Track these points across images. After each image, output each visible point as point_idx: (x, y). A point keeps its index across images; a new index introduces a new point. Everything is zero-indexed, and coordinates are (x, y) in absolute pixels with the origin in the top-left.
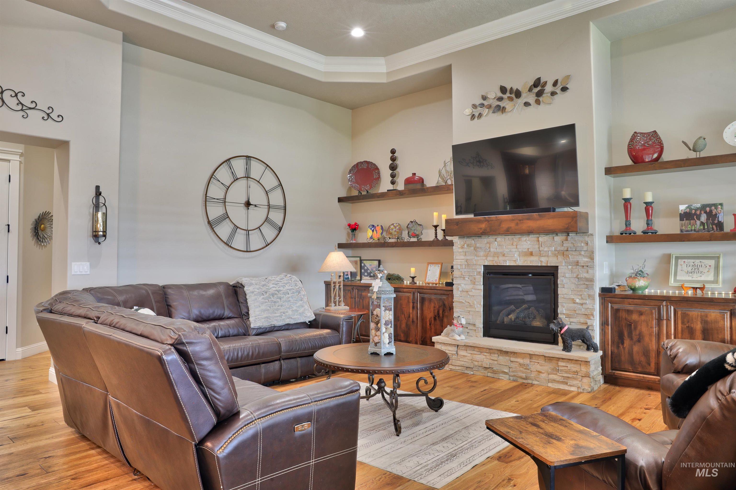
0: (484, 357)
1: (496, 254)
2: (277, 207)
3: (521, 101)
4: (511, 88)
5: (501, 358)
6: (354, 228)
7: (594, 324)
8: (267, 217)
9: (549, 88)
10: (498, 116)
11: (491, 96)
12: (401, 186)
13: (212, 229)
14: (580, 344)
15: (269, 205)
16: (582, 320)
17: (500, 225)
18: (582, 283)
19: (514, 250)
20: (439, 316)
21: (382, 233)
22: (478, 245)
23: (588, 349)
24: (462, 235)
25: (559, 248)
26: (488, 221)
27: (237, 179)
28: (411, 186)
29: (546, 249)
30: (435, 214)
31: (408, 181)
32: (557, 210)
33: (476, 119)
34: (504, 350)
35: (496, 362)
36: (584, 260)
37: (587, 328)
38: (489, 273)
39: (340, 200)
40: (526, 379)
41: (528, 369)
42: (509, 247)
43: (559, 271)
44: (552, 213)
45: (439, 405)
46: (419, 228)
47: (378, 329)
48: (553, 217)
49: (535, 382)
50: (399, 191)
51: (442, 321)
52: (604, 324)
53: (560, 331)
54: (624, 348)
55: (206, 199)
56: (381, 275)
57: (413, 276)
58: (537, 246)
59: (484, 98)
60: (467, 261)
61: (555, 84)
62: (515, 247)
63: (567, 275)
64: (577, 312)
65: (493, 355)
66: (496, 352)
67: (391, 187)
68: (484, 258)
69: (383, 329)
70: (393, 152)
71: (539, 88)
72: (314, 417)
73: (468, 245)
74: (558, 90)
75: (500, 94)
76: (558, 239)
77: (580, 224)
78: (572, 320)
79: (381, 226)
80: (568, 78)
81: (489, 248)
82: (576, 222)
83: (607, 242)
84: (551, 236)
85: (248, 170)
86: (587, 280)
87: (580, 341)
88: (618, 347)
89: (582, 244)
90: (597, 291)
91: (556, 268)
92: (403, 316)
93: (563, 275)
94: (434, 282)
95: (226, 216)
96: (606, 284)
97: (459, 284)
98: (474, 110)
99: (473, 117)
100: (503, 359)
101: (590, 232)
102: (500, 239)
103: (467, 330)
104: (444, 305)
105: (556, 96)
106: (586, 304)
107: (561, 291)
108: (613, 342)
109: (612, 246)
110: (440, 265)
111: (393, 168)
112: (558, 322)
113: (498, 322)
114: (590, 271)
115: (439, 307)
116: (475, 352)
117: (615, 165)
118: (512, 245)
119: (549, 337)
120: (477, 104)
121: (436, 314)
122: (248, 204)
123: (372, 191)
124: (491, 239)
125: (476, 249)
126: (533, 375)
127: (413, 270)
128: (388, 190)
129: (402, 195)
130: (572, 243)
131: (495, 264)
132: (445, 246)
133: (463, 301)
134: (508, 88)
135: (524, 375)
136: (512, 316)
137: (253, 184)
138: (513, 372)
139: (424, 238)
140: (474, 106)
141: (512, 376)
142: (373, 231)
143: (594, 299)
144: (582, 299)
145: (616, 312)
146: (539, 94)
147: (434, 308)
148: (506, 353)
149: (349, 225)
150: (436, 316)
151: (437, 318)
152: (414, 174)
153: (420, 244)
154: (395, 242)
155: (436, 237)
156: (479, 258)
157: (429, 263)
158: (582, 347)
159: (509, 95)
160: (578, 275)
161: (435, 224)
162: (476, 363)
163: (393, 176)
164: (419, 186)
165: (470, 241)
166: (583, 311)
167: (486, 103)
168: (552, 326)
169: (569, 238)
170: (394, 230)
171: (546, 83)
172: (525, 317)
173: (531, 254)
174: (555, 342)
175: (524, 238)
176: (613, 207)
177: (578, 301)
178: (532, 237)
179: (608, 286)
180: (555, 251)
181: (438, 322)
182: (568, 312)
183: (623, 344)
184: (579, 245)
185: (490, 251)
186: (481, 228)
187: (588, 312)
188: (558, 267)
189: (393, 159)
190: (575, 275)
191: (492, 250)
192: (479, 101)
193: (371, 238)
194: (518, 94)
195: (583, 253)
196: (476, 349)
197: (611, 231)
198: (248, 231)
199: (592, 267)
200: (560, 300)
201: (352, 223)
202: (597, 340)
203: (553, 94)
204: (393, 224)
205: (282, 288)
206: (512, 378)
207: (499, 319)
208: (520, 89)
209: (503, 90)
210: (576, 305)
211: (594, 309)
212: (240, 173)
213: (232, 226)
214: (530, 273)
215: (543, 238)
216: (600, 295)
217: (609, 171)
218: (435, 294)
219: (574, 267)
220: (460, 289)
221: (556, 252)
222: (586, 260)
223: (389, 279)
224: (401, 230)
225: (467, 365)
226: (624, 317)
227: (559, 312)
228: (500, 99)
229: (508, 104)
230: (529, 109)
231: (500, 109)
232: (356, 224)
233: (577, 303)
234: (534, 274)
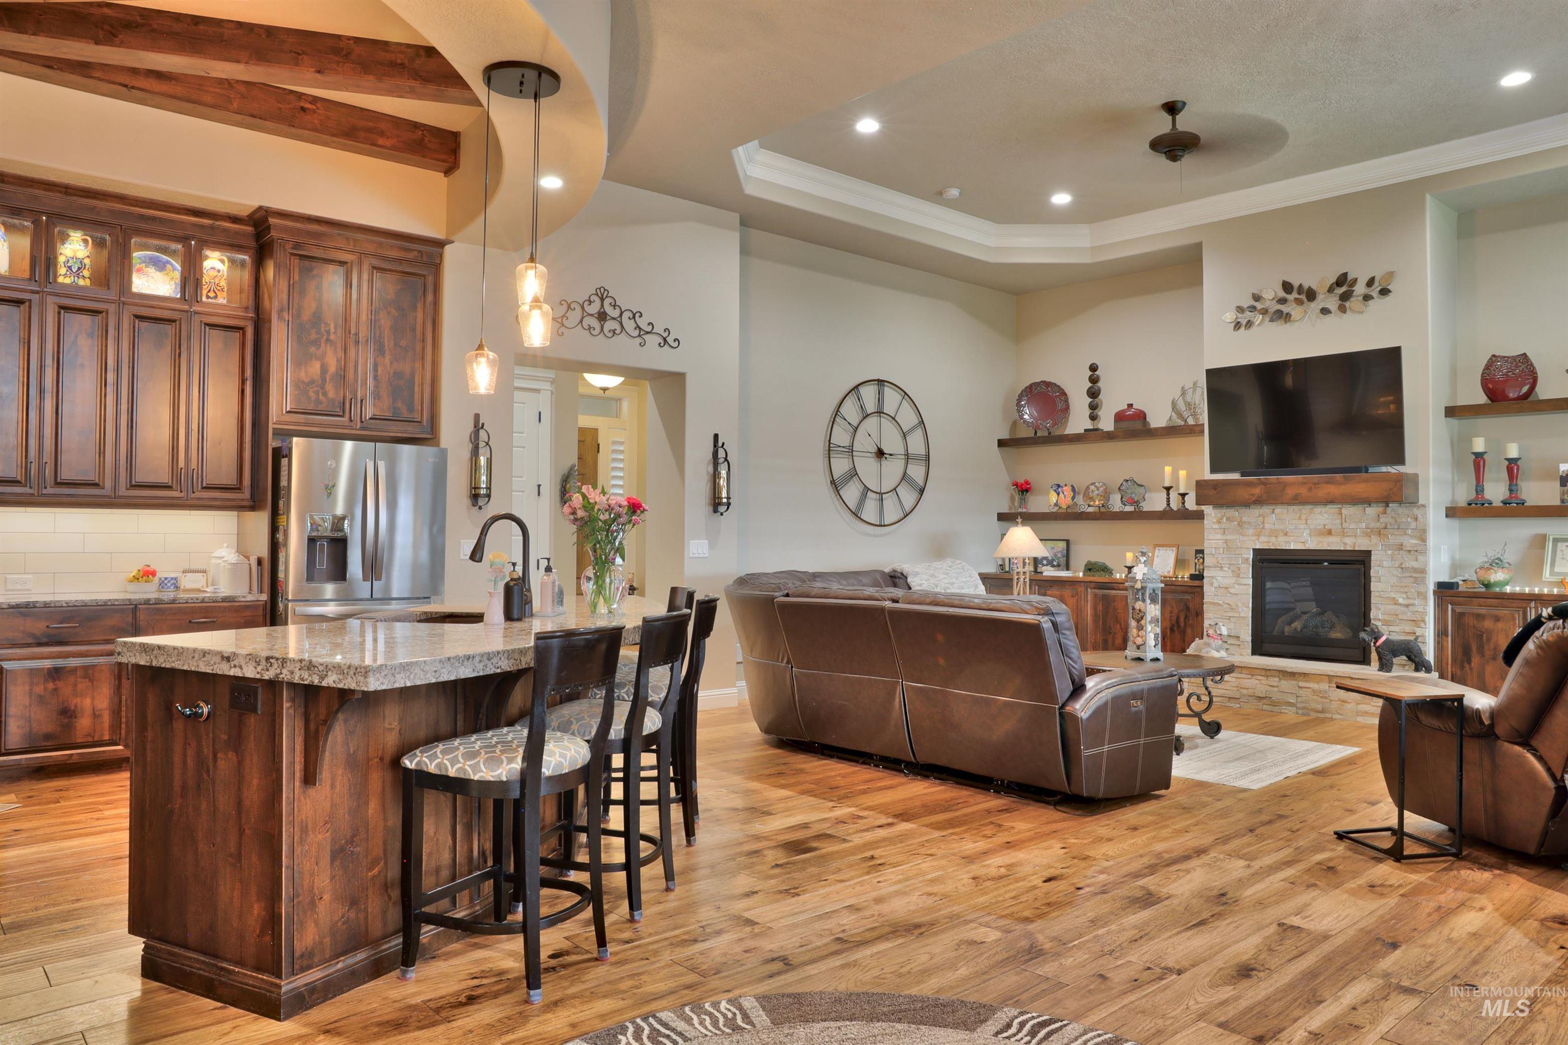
0: (1257, 682)
1: (1274, 533)
2: (917, 458)
3: (1316, 306)
4: (1301, 286)
5: (1283, 682)
6: (1024, 489)
7: (1427, 634)
8: (905, 473)
9: (1360, 289)
10: (1278, 328)
11: (1268, 295)
12: (1107, 423)
13: (837, 491)
14: (1404, 662)
15: (907, 455)
16: (1408, 628)
17: (1283, 490)
18: (1407, 575)
19: (1303, 526)
20: (1179, 626)
21: (1073, 498)
22: (1244, 519)
23: (1417, 669)
24: (1218, 505)
25: (1372, 525)
26: (1264, 484)
27: (868, 415)
28: (1125, 425)
29: (1352, 526)
30: (1168, 469)
31: (1120, 417)
32: (1371, 470)
33: (1243, 328)
34: (1290, 670)
35: (1276, 689)
36: (1411, 542)
37: (1416, 639)
38: (1262, 561)
39: (1001, 443)
40: (1323, 711)
41: (1326, 698)
42: (1294, 522)
43: (1373, 558)
44: (1364, 475)
45: (1216, 729)
46: (1141, 490)
47: (1140, 628)
48: (1366, 481)
49: (1336, 716)
50: (1108, 432)
51: (1183, 633)
52: (1441, 634)
53: (1375, 643)
54: (1471, 669)
55: (830, 450)
56: (1145, 558)
57: (1129, 565)
58: (1339, 521)
59: (1257, 298)
60: (1226, 542)
61: (1371, 282)
62: (1304, 522)
63: (1385, 564)
64: (1400, 617)
65: (1272, 679)
66: (1277, 674)
67: (1089, 425)
68: (1254, 538)
69: (1149, 628)
70: (1093, 368)
71: (1344, 289)
72: (1145, 695)
73: (1228, 519)
74: (1374, 292)
75: (1282, 294)
76: (1372, 511)
77: (1407, 492)
78: (1391, 628)
79: (1072, 486)
80: (1391, 275)
81: (1263, 523)
82: (1401, 489)
83: (1447, 516)
84: (1360, 507)
85: (880, 400)
86: (1415, 570)
87: (1404, 658)
88: (1462, 667)
89: (1409, 520)
90: (1431, 587)
91: (1368, 553)
92: (1118, 626)
93: (1378, 563)
94: (1166, 574)
95: (853, 473)
96: (1445, 578)
97: (1212, 577)
98: (1240, 315)
99: (1237, 326)
100: (1286, 685)
101: (1421, 502)
102: (1279, 510)
103: (1226, 646)
104: (1188, 609)
105: (1371, 302)
106: (1413, 605)
107: (1374, 586)
108: (1454, 660)
109: (1455, 523)
110: (1174, 549)
111: (1093, 393)
112: (1372, 630)
113: (1275, 633)
114: (1421, 558)
115: (1179, 612)
116: (1243, 676)
117: (1460, 402)
118: (1300, 518)
119: (1357, 653)
120: (1245, 306)
121: (1174, 622)
122: (880, 453)
123: (1057, 432)
124: (1266, 510)
125: (1241, 524)
126: (1334, 705)
127: (1129, 555)
128: (1086, 430)
129: (1113, 438)
130: (1392, 517)
131: (1272, 547)
132: (1185, 519)
133: (1221, 602)
134: (1296, 284)
135: (1320, 707)
136: (1297, 625)
137: (886, 423)
138: (1302, 702)
139: (1146, 507)
140: (1240, 309)
141: (1300, 709)
142: (1058, 494)
143: (1425, 598)
144: (1408, 598)
145: (1459, 618)
146: (1345, 297)
147: (1171, 613)
148: (1292, 675)
149: (1016, 484)
150: (1173, 625)
151: (1175, 628)
152: (1130, 406)
153: (1140, 515)
154: (1095, 513)
155: (1168, 504)
156: (1246, 539)
157: (1156, 546)
158: (1407, 668)
159: (1298, 296)
160: (1401, 564)
161: (1167, 484)
162: (1245, 692)
163: (1093, 407)
164: (1138, 425)
165: (1231, 512)
166: (1409, 616)
167: (1259, 306)
168: (1363, 635)
169: (1389, 510)
170: (1097, 492)
171: (1355, 281)
172: (1316, 627)
173: (1330, 533)
174: (1364, 660)
175: (1319, 509)
176: (1457, 464)
177: (1401, 601)
178: (1332, 509)
179: (1447, 580)
180: (1367, 528)
181: (1177, 635)
182: (1386, 617)
183: (1469, 663)
184: (1404, 520)
185: (1263, 528)
186: (1253, 495)
187: (1418, 617)
188: (1370, 552)
189: (1094, 380)
190: (1397, 564)
191: (1267, 526)
192: (1248, 302)
193: (1056, 505)
194: (1311, 295)
195: (1409, 532)
196: (1245, 671)
197: (1453, 501)
198: (881, 494)
199: (1424, 552)
200: (1374, 600)
201: (1021, 480)
202: (1430, 655)
203: (1367, 298)
204: (1093, 484)
205: (954, 580)
206: (1301, 712)
207: (1277, 628)
208: (1314, 287)
209: (1287, 287)
210: (1398, 607)
211: (1425, 613)
212: (871, 407)
213: (861, 488)
214: (1326, 561)
215: (1348, 510)
216: (1435, 592)
217: (1451, 412)
218: (1172, 592)
219: (1396, 552)
220: (1216, 585)
221: (1369, 530)
222: (1415, 541)
223: (1090, 570)
224: (1106, 495)
225: (1231, 694)
226: (1471, 624)
227: (1372, 617)
228: (1283, 301)
229: (1294, 309)
230: (1328, 318)
231: (1282, 317)
232: (1027, 483)
233: (1400, 605)
234: (1332, 562)
